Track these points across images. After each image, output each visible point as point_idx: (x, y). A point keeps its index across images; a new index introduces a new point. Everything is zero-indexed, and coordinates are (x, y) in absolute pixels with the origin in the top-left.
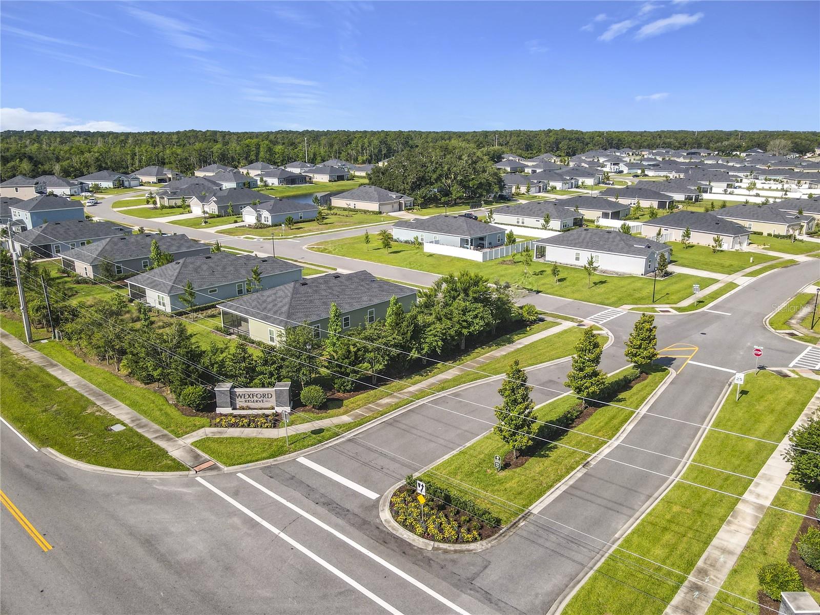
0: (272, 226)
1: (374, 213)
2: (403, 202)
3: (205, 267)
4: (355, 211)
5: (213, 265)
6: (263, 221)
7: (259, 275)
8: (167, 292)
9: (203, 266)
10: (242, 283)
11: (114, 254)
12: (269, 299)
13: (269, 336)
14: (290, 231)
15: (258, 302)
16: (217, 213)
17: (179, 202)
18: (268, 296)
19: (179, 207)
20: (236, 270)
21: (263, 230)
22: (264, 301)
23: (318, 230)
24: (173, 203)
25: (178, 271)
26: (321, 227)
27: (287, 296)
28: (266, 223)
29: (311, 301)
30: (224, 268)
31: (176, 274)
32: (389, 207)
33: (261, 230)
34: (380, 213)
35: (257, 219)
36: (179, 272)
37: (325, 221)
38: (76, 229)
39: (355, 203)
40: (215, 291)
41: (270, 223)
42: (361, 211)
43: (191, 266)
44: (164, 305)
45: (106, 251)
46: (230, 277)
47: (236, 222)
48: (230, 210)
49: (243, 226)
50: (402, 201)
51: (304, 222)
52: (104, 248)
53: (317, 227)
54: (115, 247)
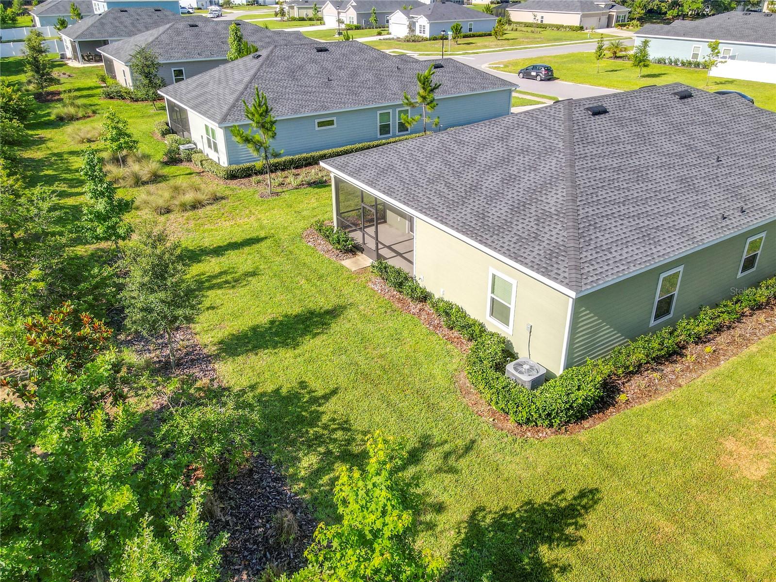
0: (430, 40)
1: (572, 29)
2: (615, 14)
3: (312, 69)
4: (543, 26)
5: (329, 65)
6: (417, 33)
7: (432, 90)
8: (219, 117)
9: (308, 67)
10: (390, 111)
11: (172, 49)
12: (486, 157)
13: (490, 295)
14: (457, 46)
15: (447, 163)
16: (355, 23)
17: (311, 13)
18: (481, 146)
19: (310, 19)
20: (380, 80)
21: (417, 43)
22: (470, 162)
23: (497, 46)
24: (304, 13)
25: (252, 72)
26: (500, 42)
27: (550, 150)
28: (421, 35)
29: (639, 175)
30: (354, 75)
31: (247, 79)
32: (593, 21)
33: (414, 44)
34: (581, 28)
35: (410, 28)
36: (256, 74)
37: (505, 36)
38: (149, 21)
39: (543, 14)
40: (331, 123)
41: (427, 35)
42: (552, 26)
43: (284, 64)
44: (216, 150)
45: (160, 42)
46: (365, 94)
47: (379, 34)
48: (372, 19)
49: (390, 39)
50: (614, 12)
51: (474, 36)
52: (157, 38)
53: (495, 43)
54: (177, 38)
